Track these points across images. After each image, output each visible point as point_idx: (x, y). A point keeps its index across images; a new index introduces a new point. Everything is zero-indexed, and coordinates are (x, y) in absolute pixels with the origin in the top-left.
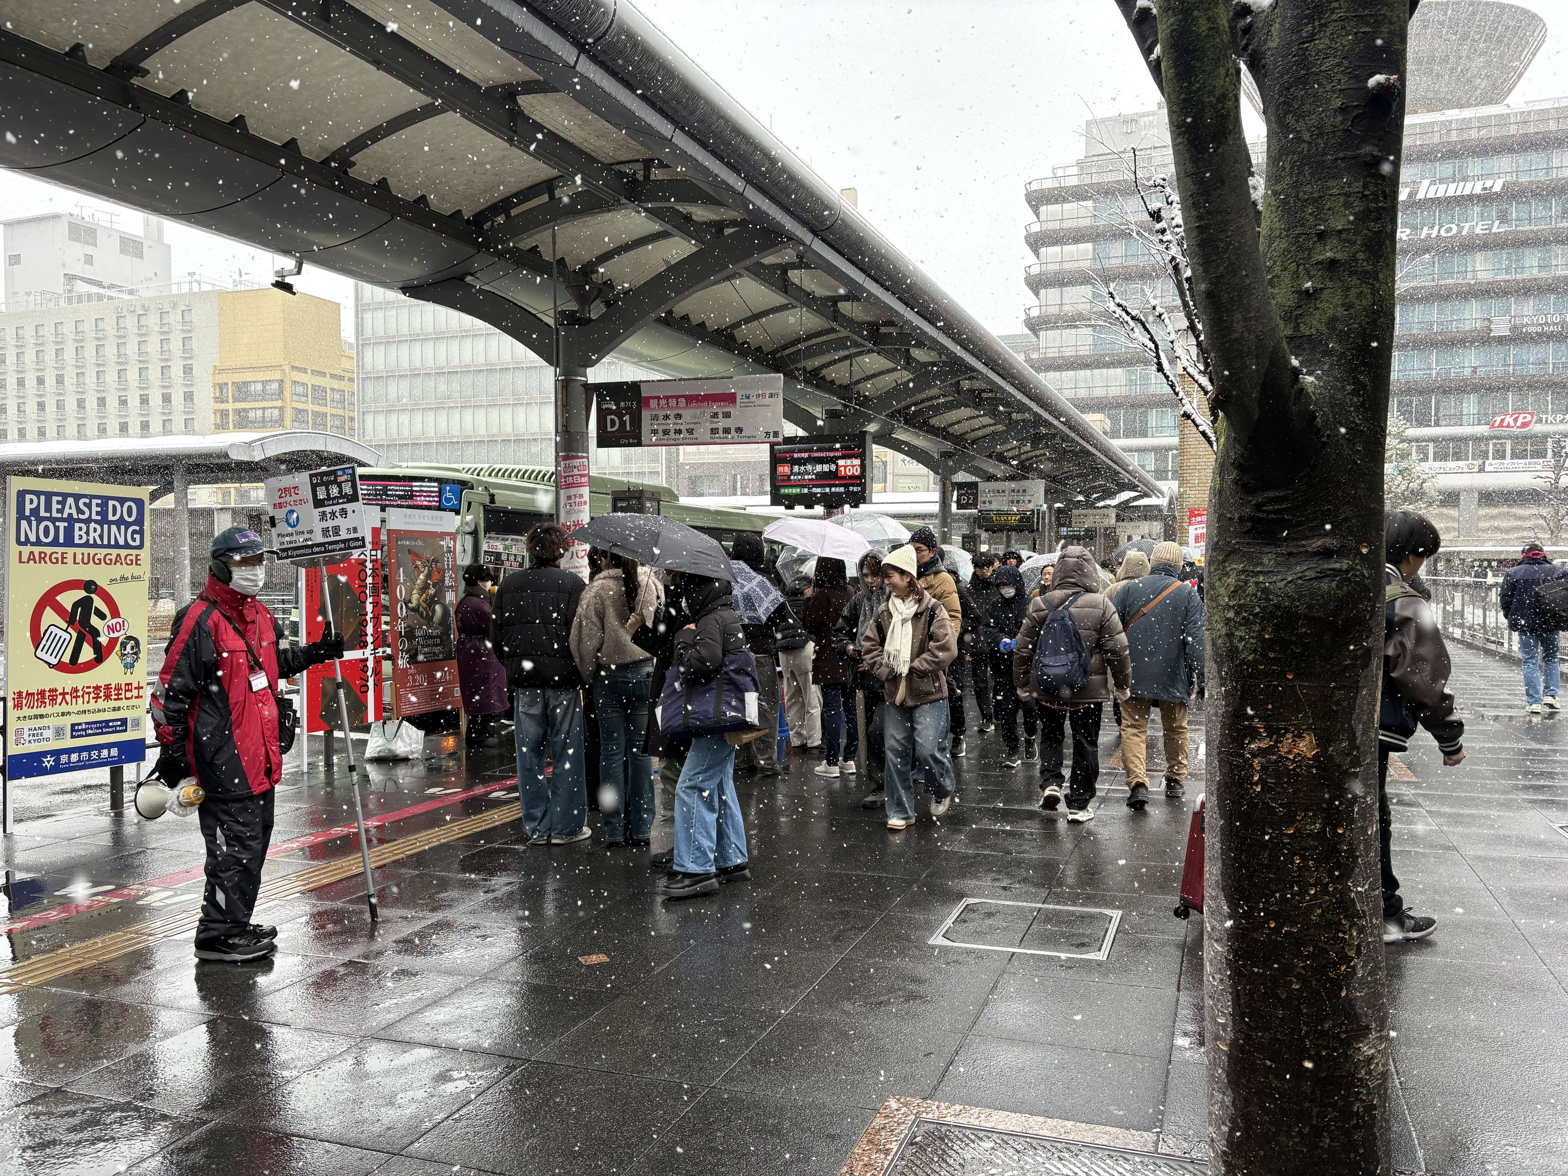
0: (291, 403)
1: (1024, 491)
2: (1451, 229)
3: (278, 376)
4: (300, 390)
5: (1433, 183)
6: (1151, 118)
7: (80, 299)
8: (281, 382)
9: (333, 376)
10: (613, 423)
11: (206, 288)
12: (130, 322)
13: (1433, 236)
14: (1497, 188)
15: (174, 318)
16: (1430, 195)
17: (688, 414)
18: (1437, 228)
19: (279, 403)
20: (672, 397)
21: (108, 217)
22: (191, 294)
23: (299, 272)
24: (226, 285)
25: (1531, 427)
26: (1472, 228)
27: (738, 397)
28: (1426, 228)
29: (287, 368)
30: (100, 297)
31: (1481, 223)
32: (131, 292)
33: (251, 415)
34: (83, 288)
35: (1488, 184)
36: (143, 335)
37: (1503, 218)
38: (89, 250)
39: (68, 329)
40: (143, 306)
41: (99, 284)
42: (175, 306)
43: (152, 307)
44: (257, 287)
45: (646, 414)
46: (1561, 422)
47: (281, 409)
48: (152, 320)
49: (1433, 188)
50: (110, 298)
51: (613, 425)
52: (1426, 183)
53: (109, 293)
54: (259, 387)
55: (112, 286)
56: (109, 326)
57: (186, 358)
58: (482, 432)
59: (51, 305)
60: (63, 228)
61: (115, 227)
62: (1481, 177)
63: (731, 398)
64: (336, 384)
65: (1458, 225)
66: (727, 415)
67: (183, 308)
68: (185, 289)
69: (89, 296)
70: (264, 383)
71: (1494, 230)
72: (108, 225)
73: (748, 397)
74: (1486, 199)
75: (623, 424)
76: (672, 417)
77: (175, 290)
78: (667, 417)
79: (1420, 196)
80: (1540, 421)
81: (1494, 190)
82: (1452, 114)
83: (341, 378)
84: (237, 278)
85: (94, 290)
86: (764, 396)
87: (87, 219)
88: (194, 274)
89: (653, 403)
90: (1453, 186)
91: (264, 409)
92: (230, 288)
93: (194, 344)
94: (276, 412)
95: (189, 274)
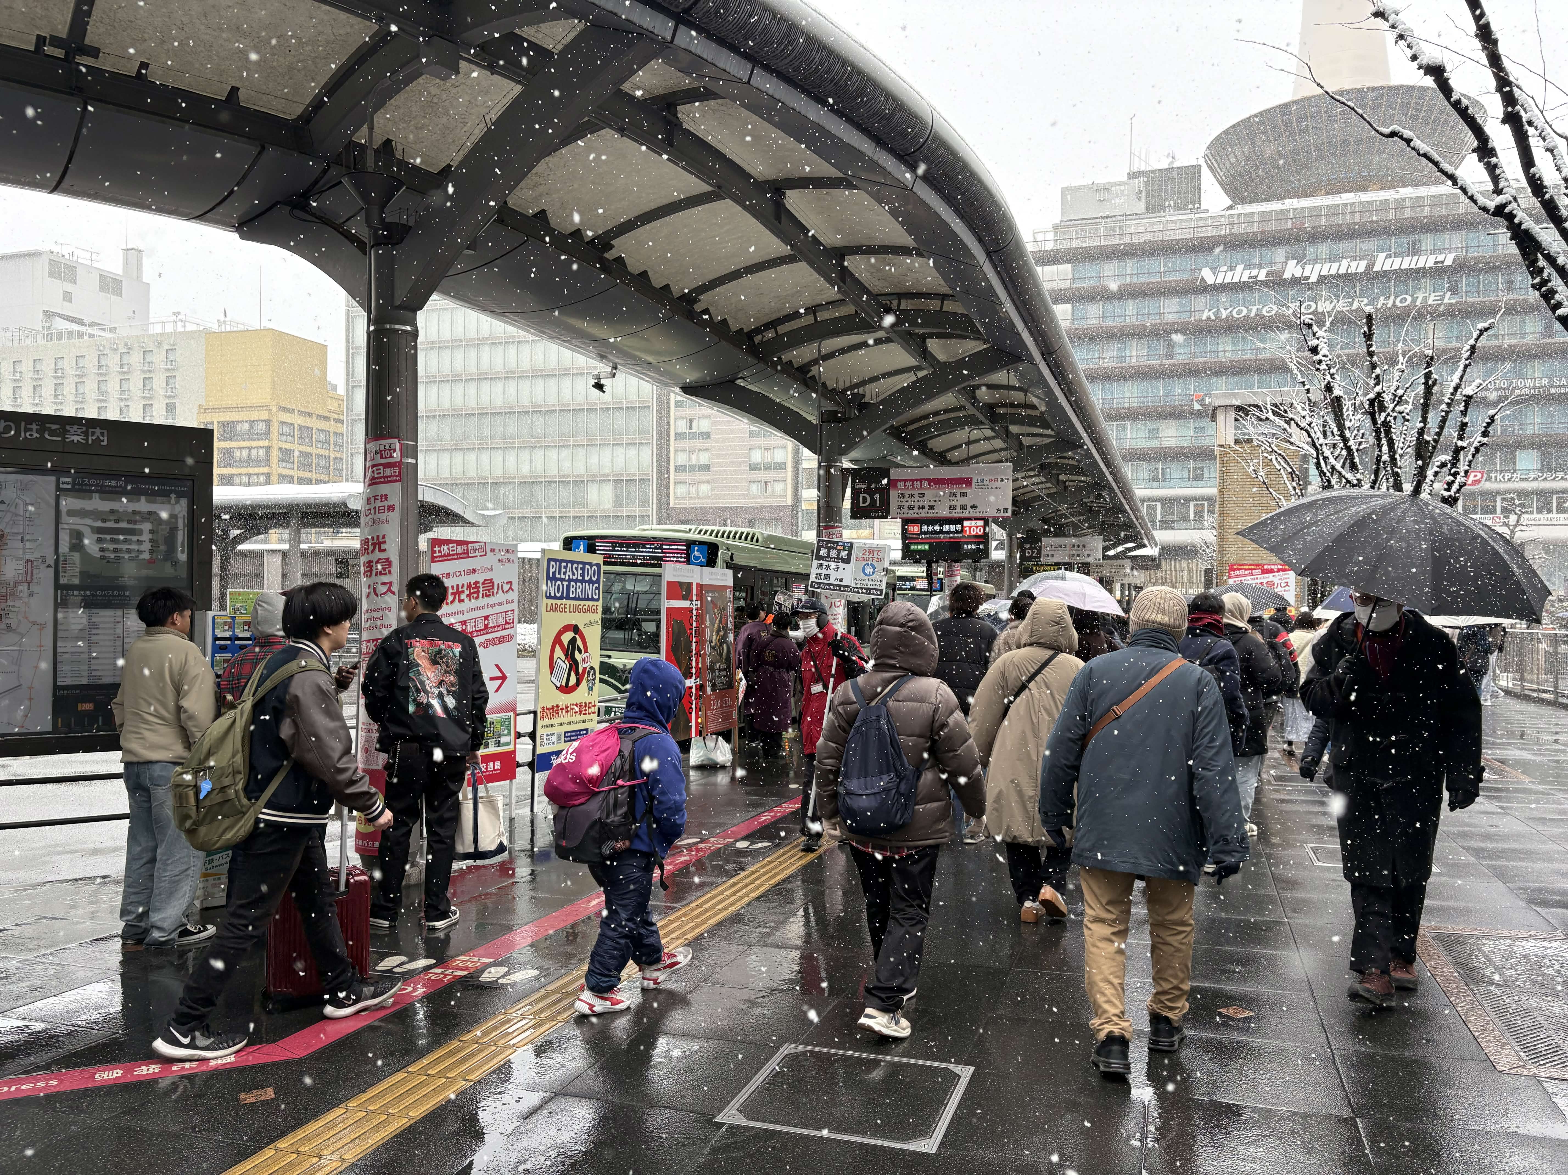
0: (276, 443)
1: (1084, 546)
2: (1405, 299)
3: (265, 415)
4: (286, 429)
5: (1389, 256)
6: (1122, 187)
7: (60, 335)
8: (268, 422)
9: (319, 417)
10: (865, 499)
11: (190, 327)
12: (113, 361)
13: (1389, 305)
14: (1449, 262)
15: (158, 358)
16: (1386, 267)
17: (929, 494)
18: (1392, 298)
19: (266, 443)
20: (917, 480)
21: (88, 256)
22: (175, 333)
23: (614, 376)
24: (209, 325)
25: (1481, 484)
26: (1425, 299)
27: (974, 481)
28: (1382, 298)
29: (274, 409)
30: (81, 335)
31: (1433, 295)
32: (112, 330)
33: (237, 454)
34: (61, 325)
35: (1441, 258)
36: (124, 373)
37: (1454, 290)
38: (69, 287)
39: (47, 367)
40: (126, 344)
41: (79, 322)
42: (159, 345)
43: (136, 345)
44: (241, 328)
45: (893, 494)
46: (1509, 480)
47: (268, 449)
48: (135, 358)
49: (1389, 261)
50: (91, 336)
51: (864, 502)
52: (1382, 256)
53: (90, 330)
54: (246, 426)
55: (92, 324)
56: (90, 363)
57: (170, 397)
58: (472, 474)
59: (28, 341)
60: (42, 266)
61: (95, 265)
62: (1433, 252)
63: (968, 482)
64: (322, 425)
65: (1412, 296)
66: (964, 495)
67: (167, 347)
68: (169, 328)
69: (70, 333)
70: (251, 423)
71: (1446, 301)
72: (88, 263)
73: (982, 481)
74: (1438, 271)
75: (873, 501)
76: (916, 496)
77: (158, 329)
78: (912, 496)
79: (1377, 268)
80: (1489, 479)
81: (1446, 264)
82: (1406, 192)
83: (327, 418)
84: (222, 319)
85: (75, 327)
86: (996, 480)
87: (67, 257)
88: (179, 313)
89: (900, 485)
90: (1407, 260)
91: (250, 448)
92: (215, 328)
93: (178, 383)
94: (262, 452)
95: (174, 314)
